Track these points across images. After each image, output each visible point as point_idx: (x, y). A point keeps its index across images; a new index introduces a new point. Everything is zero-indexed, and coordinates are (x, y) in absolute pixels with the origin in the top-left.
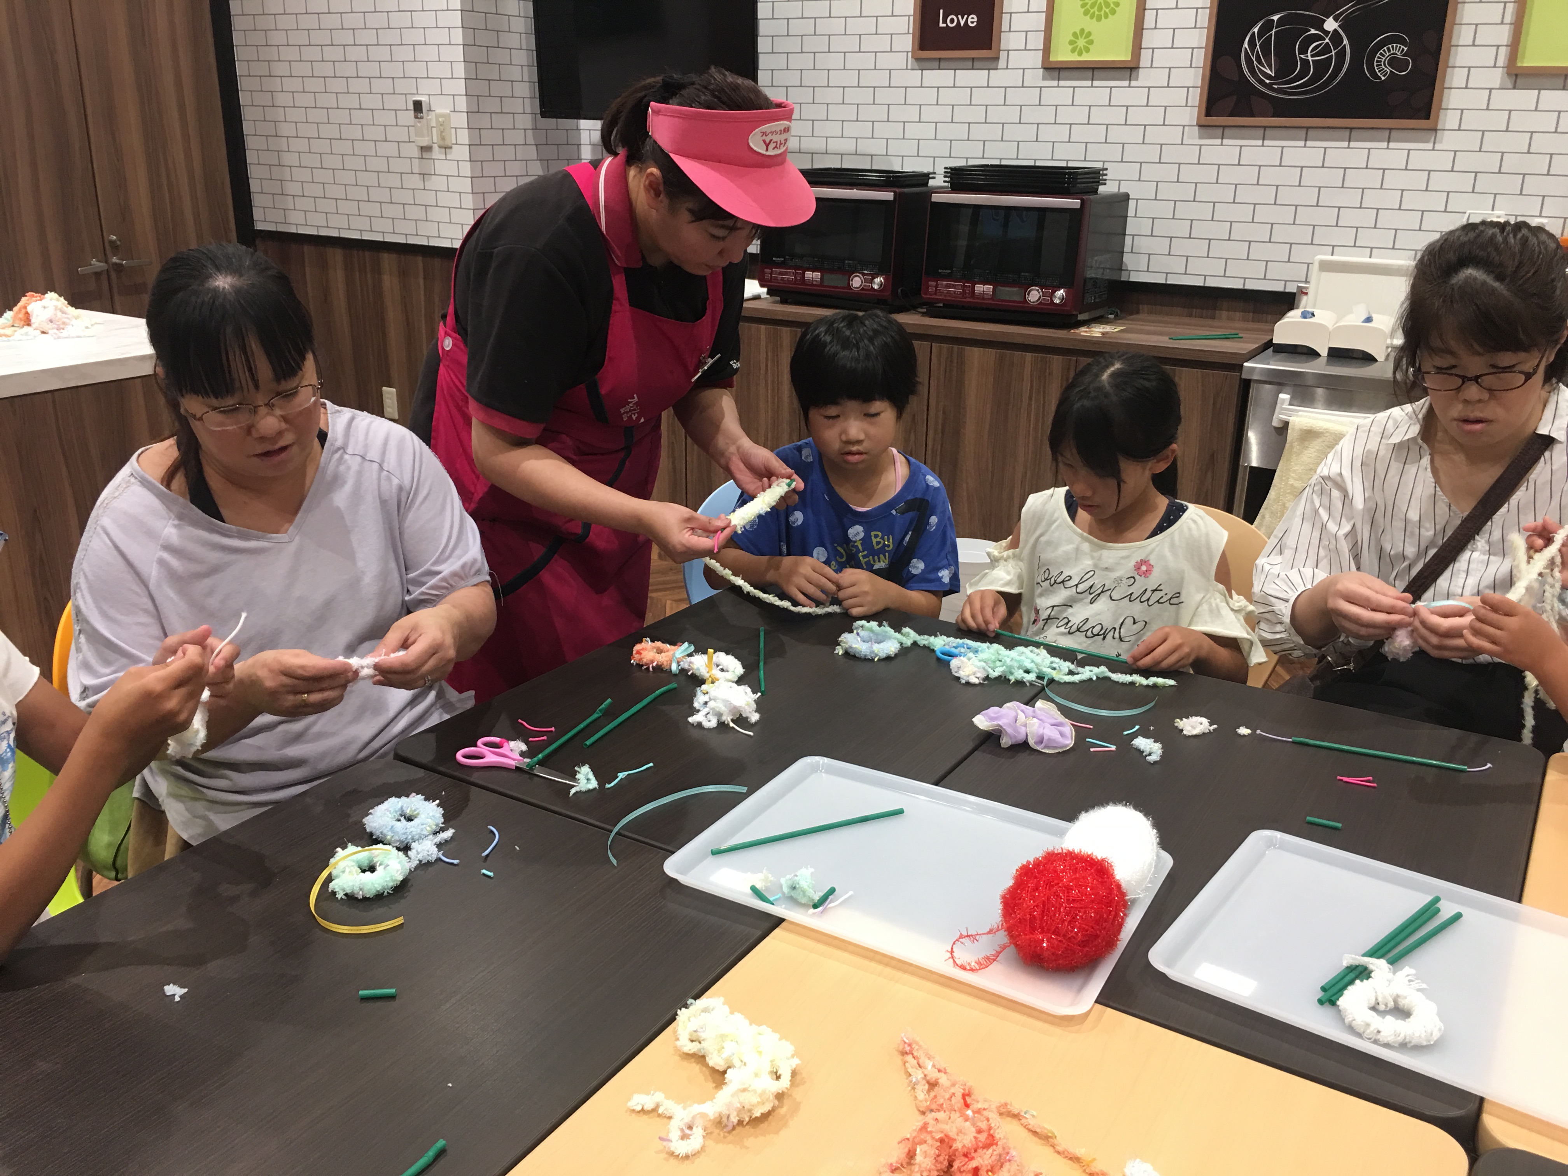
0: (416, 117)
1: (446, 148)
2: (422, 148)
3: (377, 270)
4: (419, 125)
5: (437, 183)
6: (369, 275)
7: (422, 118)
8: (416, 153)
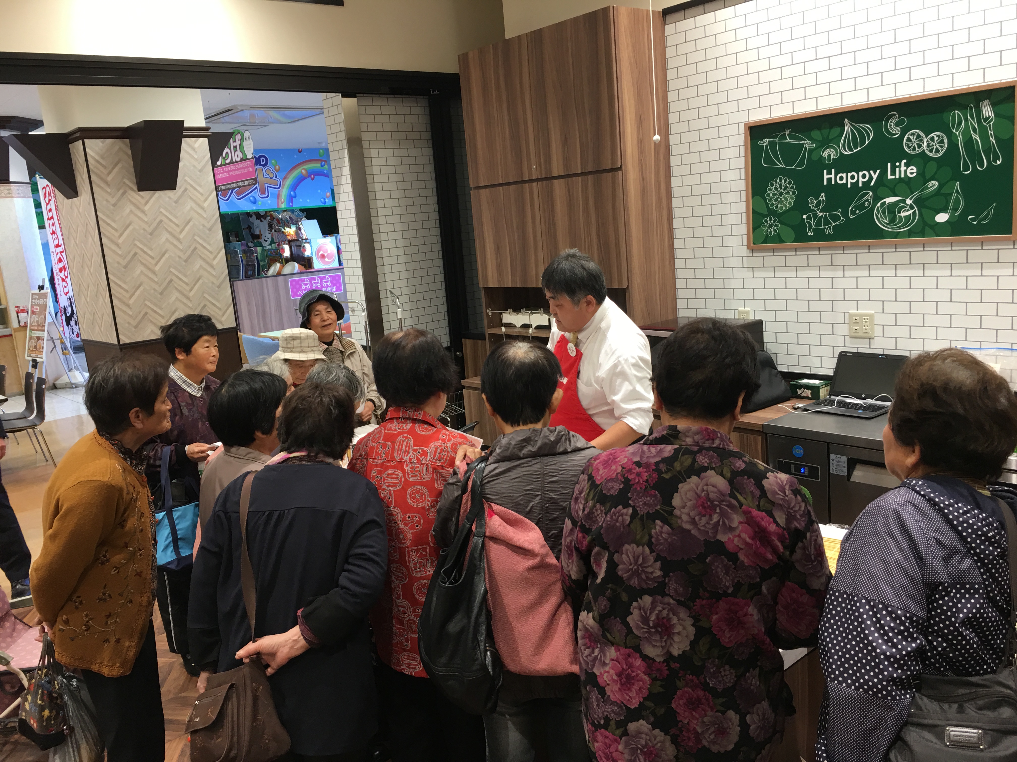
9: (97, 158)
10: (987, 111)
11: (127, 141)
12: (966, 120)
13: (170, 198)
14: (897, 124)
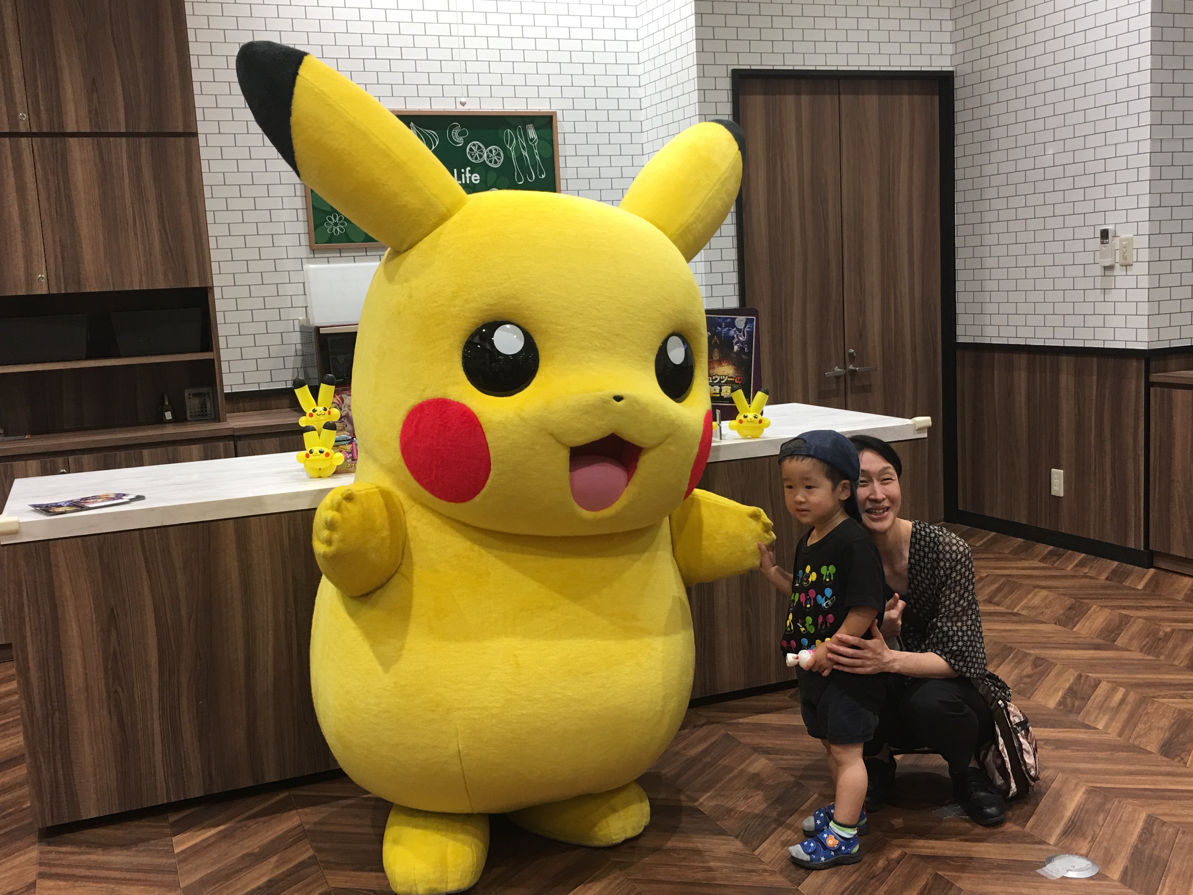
0: (1102, 243)
1: (1127, 266)
2: (1106, 268)
3: (1056, 371)
4: (1104, 249)
5: (1115, 295)
6: (1048, 375)
7: (1107, 243)
8: (1099, 271)
10: (532, 133)
12: (517, 139)
14: (460, 134)
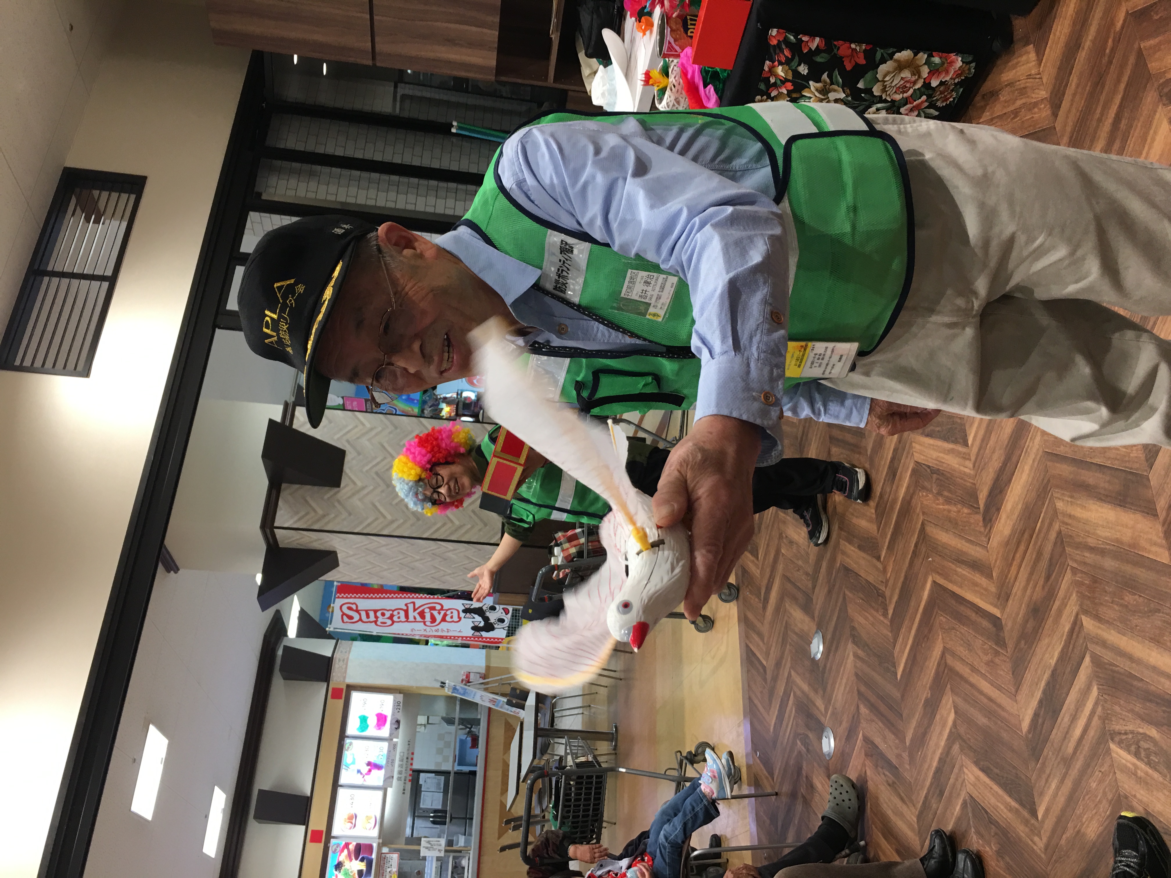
9: (296, 518)
11: (284, 486)
13: (353, 459)
